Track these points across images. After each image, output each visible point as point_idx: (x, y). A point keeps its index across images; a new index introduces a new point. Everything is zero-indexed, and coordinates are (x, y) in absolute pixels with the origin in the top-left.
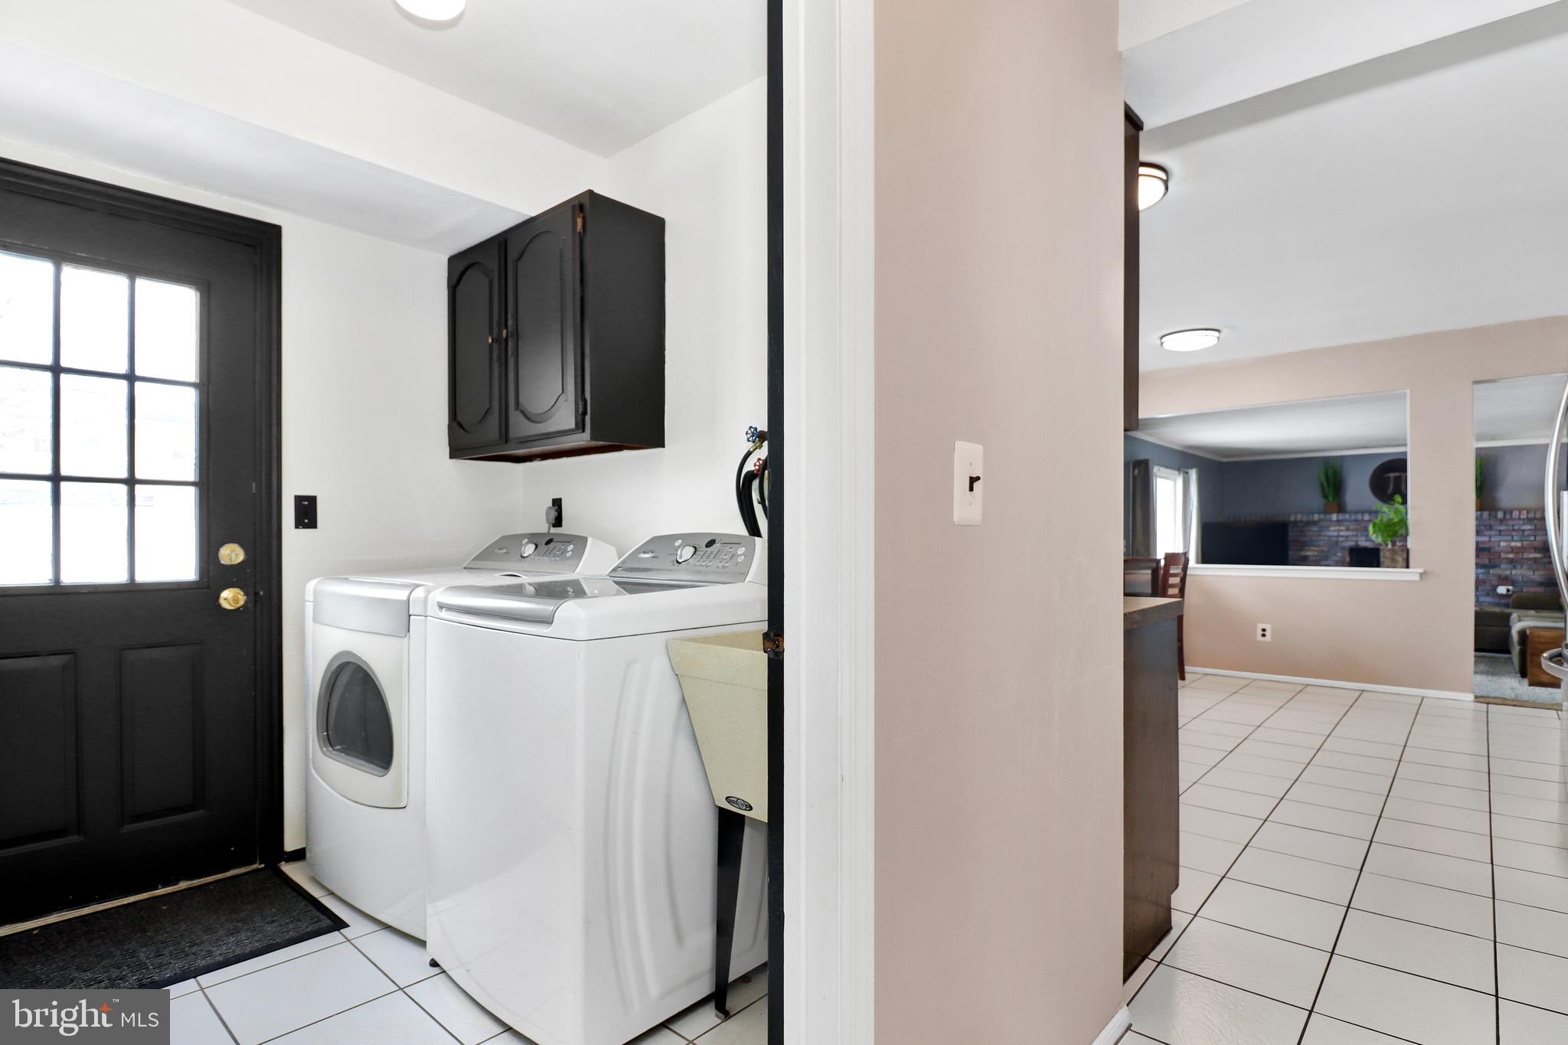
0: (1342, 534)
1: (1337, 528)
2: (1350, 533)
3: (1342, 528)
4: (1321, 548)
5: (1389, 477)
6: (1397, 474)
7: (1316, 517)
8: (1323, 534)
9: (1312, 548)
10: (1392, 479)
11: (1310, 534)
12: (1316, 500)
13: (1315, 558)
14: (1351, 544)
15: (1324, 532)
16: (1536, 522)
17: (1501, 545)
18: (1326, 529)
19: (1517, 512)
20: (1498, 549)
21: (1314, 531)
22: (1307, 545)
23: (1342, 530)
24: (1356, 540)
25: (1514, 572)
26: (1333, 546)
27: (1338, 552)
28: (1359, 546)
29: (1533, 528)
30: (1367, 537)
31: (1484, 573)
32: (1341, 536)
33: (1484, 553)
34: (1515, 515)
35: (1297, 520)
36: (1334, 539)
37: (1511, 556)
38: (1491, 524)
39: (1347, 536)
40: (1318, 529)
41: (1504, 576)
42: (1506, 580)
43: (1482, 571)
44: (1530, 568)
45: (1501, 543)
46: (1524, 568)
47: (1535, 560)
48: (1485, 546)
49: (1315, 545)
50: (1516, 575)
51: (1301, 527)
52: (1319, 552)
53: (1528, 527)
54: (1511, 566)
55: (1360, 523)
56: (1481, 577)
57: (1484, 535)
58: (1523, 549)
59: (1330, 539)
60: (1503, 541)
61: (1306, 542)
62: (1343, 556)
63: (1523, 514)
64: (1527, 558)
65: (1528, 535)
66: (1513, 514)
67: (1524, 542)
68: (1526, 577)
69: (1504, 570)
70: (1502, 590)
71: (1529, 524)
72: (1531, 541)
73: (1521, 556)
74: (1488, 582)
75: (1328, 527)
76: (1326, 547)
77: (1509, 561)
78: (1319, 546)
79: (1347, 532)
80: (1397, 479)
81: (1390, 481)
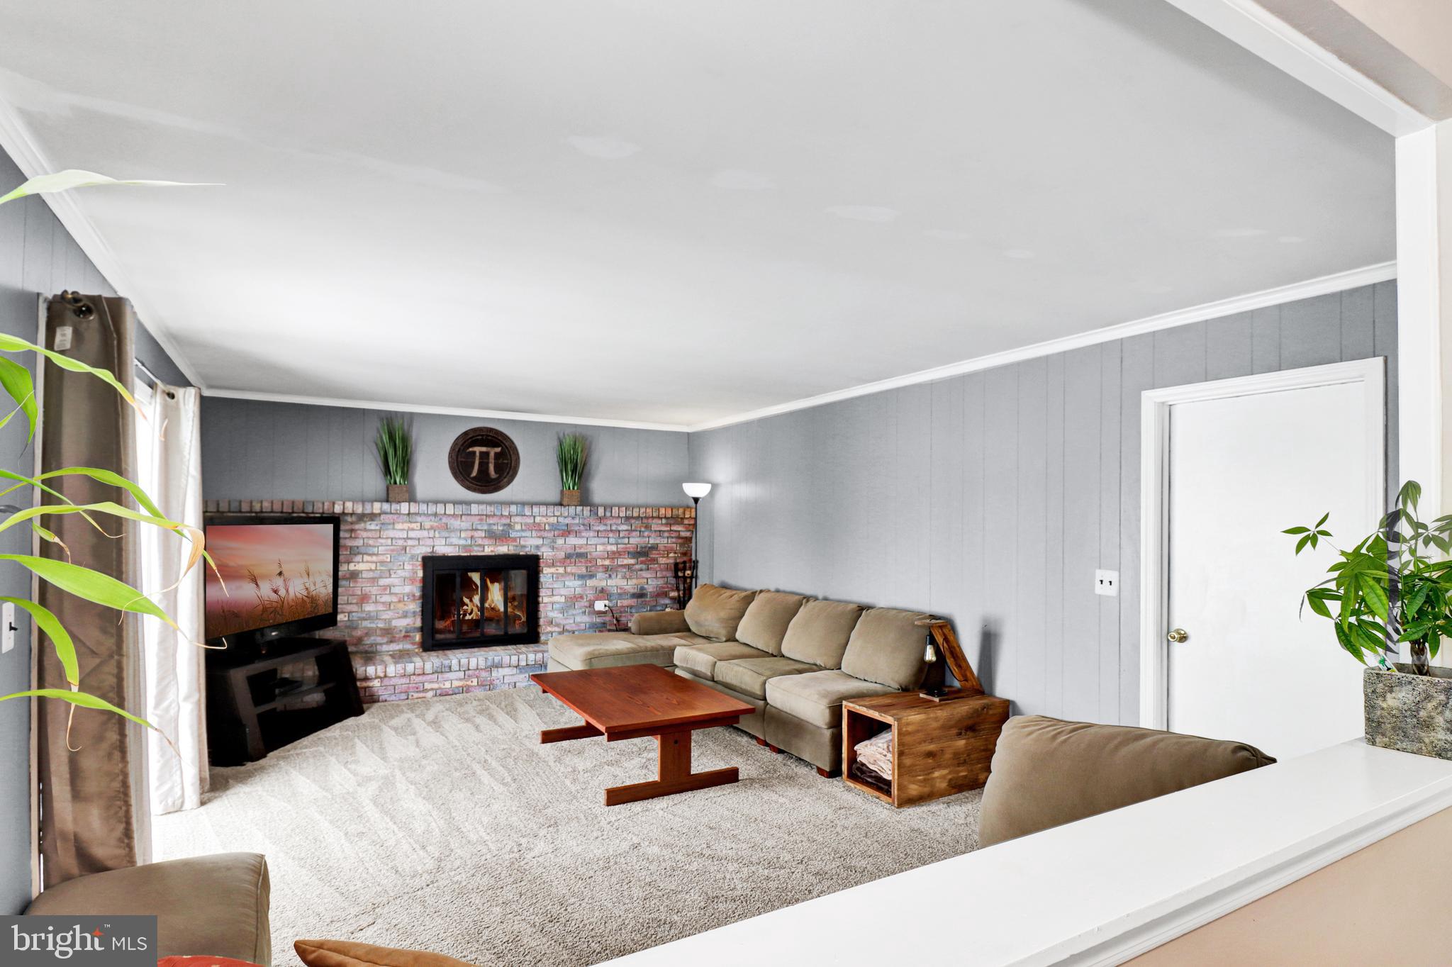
0: (412, 534)
1: (406, 526)
2: (425, 534)
3: (414, 526)
4: (381, 558)
5: (474, 453)
6: (484, 449)
7: (377, 507)
8: (384, 534)
9: (366, 558)
10: (478, 454)
11: (364, 534)
12: (372, 480)
13: (371, 575)
14: (425, 550)
15: (386, 532)
16: (633, 521)
17: (598, 550)
18: (391, 527)
19: (617, 508)
20: (594, 554)
21: (371, 530)
22: (359, 553)
23: (413, 529)
24: (432, 544)
25: (610, 582)
26: (399, 555)
27: (405, 563)
28: (435, 553)
29: (630, 528)
30: (448, 539)
31: (581, 586)
32: (411, 539)
33: (580, 560)
34: (615, 512)
35: (346, 511)
36: (401, 543)
37: (607, 562)
38: (592, 524)
39: (419, 539)
40: (378, 528)
41: (600, 588)
42: (603, 593)
43: (580, 583)
44: (624, 577)
45: (598, 547)
46: (619, 576)
47: (629, 567)
48: (582, 550)
49: (371, 552)
50: (612, 586)
51: (352, 523)
52: (378, 564)
53: (625, 527)
54: (607, 575)
55: (441, 519)
56: (579, 591)
57: (583, 537)
58: (618, 554)
59: (394, 543)
60: (600, 544)
61: (358, 547)
62: (413, 569)
63: (623, 512)
64: (622, 565)
65: (623, 538)
66: (613, 511)
67: (619, 546)
68: (621, 588)
69: (600, 581)
70: (600, 606)
71: (626, 524)
72: (625, 544)
73: (616, 563)
74: (585, 597)
75: (394, 524)
76: (389, 556)
77: (604, 570)
78: (377, 555)
79: (420, 532)
80: (484, 456)
81: (475, 459)
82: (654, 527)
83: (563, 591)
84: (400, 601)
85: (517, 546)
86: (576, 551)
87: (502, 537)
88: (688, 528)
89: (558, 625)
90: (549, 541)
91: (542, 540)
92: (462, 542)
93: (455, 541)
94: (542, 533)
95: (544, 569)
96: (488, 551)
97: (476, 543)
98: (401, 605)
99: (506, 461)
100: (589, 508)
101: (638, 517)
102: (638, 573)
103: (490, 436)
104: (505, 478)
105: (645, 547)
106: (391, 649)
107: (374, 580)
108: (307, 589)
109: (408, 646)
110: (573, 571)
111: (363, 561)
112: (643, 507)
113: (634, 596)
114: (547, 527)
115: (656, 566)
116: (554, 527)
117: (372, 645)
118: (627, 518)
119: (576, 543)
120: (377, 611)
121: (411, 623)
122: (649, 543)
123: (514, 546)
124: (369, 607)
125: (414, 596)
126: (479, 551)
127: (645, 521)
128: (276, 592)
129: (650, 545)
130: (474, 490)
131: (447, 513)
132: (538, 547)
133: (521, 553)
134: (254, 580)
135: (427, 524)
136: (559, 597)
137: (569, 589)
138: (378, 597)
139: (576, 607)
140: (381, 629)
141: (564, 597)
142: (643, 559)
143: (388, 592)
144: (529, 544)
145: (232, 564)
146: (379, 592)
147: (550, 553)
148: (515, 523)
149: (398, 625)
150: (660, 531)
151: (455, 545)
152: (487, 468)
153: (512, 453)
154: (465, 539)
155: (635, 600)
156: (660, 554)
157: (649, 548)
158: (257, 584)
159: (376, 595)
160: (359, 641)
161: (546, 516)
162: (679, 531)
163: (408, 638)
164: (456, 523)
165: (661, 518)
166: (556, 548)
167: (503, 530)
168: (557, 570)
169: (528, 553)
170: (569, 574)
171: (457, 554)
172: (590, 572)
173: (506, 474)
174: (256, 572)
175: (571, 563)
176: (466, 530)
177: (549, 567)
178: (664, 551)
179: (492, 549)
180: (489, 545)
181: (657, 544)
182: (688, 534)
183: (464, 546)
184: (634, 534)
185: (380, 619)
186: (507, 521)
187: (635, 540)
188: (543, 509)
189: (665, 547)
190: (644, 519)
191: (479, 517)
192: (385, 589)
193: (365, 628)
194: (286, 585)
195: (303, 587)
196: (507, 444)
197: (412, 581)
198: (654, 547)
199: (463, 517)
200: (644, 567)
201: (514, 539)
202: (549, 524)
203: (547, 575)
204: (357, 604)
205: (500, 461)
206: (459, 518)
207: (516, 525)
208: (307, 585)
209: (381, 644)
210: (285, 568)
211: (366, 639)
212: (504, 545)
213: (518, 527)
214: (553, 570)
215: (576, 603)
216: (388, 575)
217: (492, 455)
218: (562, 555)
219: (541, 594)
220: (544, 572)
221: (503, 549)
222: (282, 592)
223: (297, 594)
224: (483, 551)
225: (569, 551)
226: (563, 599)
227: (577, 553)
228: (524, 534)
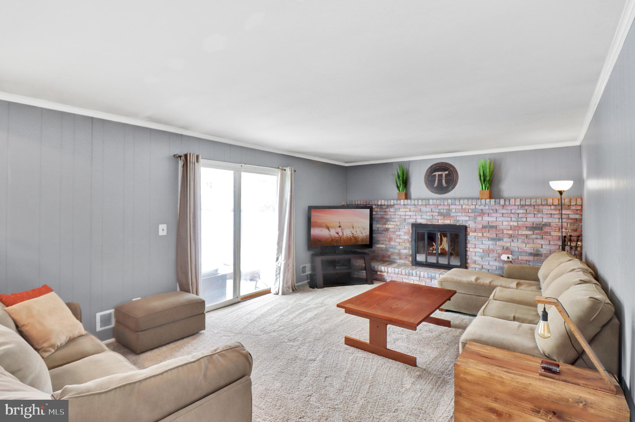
0: (407, 213)
1: (404, 210)
2: (412, 213)
3: (407, 210)
4: (396, 223)
5: (435, 175)
6: (440, 173)
7: (392, 202)
8: (397, 213)
9: (391, 223)
10: (437, 176)
11: (390, 213)
12: (393, 191)
13: (393, 230)
14: (412, 221)
15: (398, 212)
16: (527, 207)
17: (504, 224)
18: (398, 210)
19: (513, 200)
20: (502, 227)
21: (392, 212)
22: (389, 221)
23: (407, 211)
24: (415, 218)
25: (512, 244)
26: (403, 222)
27: (405, 226)
28: (417, 222)
29: (525, 212)
30: (422, 216)
31: (493, 244)
32: (407, 215)
33: (492, 229)
34: (512, 202)
35: (382, 204)
36: (403, 217)
37: (510, 232)
38: (497, 209)
39: (410, 216)
40: (394, 211)
41: (506, 247)
42: (507, 250)
43: (492, 242)
44: (523, 242)
45: (504, 222)
46: (520, 241)
47: (527, 236)
48: (493, 224)
49: (393, 221)
50: (514, 247)
51: (385, 209)
52: (395, 226)
53: (521, 211)
54: (511, 240)
55: (417, 207)
56: (491, 247)
57: (493, 217)
58: (518, 228)
59: (401, 217)
60: (505, 221)
61: (388, 218)
62: (408, 229)
63: (518, 202)
64: (521, 235)
65: (521, 218)
66: (511, 202)
67: (519, 223)
68: (520, 249)
69: (506, 242)
70: (504, 257)
71: (522, 209)
72: (524, 222)
73: (517, 233)
74: (495, 251)
75: (399, 209)
76: (399, 222)
77: (509, 236)
78: (395, 222)
79: (410, 212)
80: (440, 176)
81: (436, 178)
82: (545, 211)
83: (481, 246)
84: (403, 242)
85: (455, 220)
86: (489, 225)
87: (447, 215)
88: (576, 211)
89: (479, 264)
90: (472, 218)
91: (468, 218)
92: (428, 218)
93: (425, 217)
94: (468, 214)
95: (470, 233)
96: (440, 222)
97: (435, 218)
98: (403, 244)
99: (451, 178)
100: (494, 200)
101: (530, 205)
102: (535, 240)
103: (443, 166)
104: (450, 186)
105: (540, 224)
106: (400, 262)
107: (394, 232)
108: (352, 233)
109: (407, 262)
110: (488, 236)
111: (390, 224)
112: (533, 198)
113: (531, 254)
114: (470, 211)
115: (549, 237)
116: (474, 211)
117: (393, 259)
118: (522, 206)
119: (489, 220)
120: (395, 245)
121: (408, 252)
122: (542, 221)
123: (453, 220)
124: (392, 243)
125: (409, 240)
126: (436, 222)
127: (536, 207)
128: (337, 233)
129: (543, 223)
130: (436, 193)
131: (419, 204)
132: (466, 221)
133: (457, 224)
134: (328, 228)
135: (412, 209)
136: (479, 249)
137: (485, 245)
138: (396, 239)
139: (490, 256)
140: (397, 253)
141: (482, 250)
142: (539, 232)
143: (399, 238)
144: (461, 219)
145: (319, 221)
146: (396, 237)
147: (473, 225)
148: (452, 209)
149: (403, 252)
150: (551, 214)
151: (425, 219)
152: (442, 182)
153: (454, 173)
154: (429, 216)
155: (533, 257)
156: (553, 229)
157: (543, 225)
158: (329, 230)
159: (395, 239)
160: (389, 257)
161: (469, 206)
162: (568, 214)
163: (407, 259)
164: (424, 209)
165: (551, 206)
166: (477, 222)
167: (446, 212)
168: (478, 234)
169: (461, 224)
170: (485, 237)
171: (426, 223)
172: (498, 237)
173: (451, 184)
174: (329, 225)
175: (486, 231)
176: (429, 212)
177: (473, 232)
178: (555, 227)
179: (442, 221)
180: (441, 220)
181: (550, 223)
182: (577, 216)
183: (430, 219)
184: (530, 215)
185: (397, 249)
186: (448, 208)
187: (531, 220)
188: (466, 201)
189: (557, 224)
190: (535, 206)
191: (434, 206)
192: (398, 237)
193: (392, 252)
194: (342, 231)
195: (350, 232)
196: (451, 169)
197: (408, 234)
198: (548, 225)
199: (427, 206)
200: (539, 237)
201: (453, 217)
202: (471, 209)
203: (471, 236)
204: (388, 241)
205: (448, 178)
206: (425, 206)
207: (453, 210)
208: (353, 232)
209: (397, 259)
210: (342, 225)
211: (391, 256)
212: (448, 220)
213: (454, 211)
214: (475, 234)
215: (490, 254)
216: (399, 231)
217: (444, 175)
218: (481, 226)
219: (468, 246)
220: (470, 235)
221: (448, 222)
222: (341, 234)
223: (347, 235)
224: (438, 222)
225: (485, 224)
226: (481, 251)
227: (490, 226)
228: (458, 214)
